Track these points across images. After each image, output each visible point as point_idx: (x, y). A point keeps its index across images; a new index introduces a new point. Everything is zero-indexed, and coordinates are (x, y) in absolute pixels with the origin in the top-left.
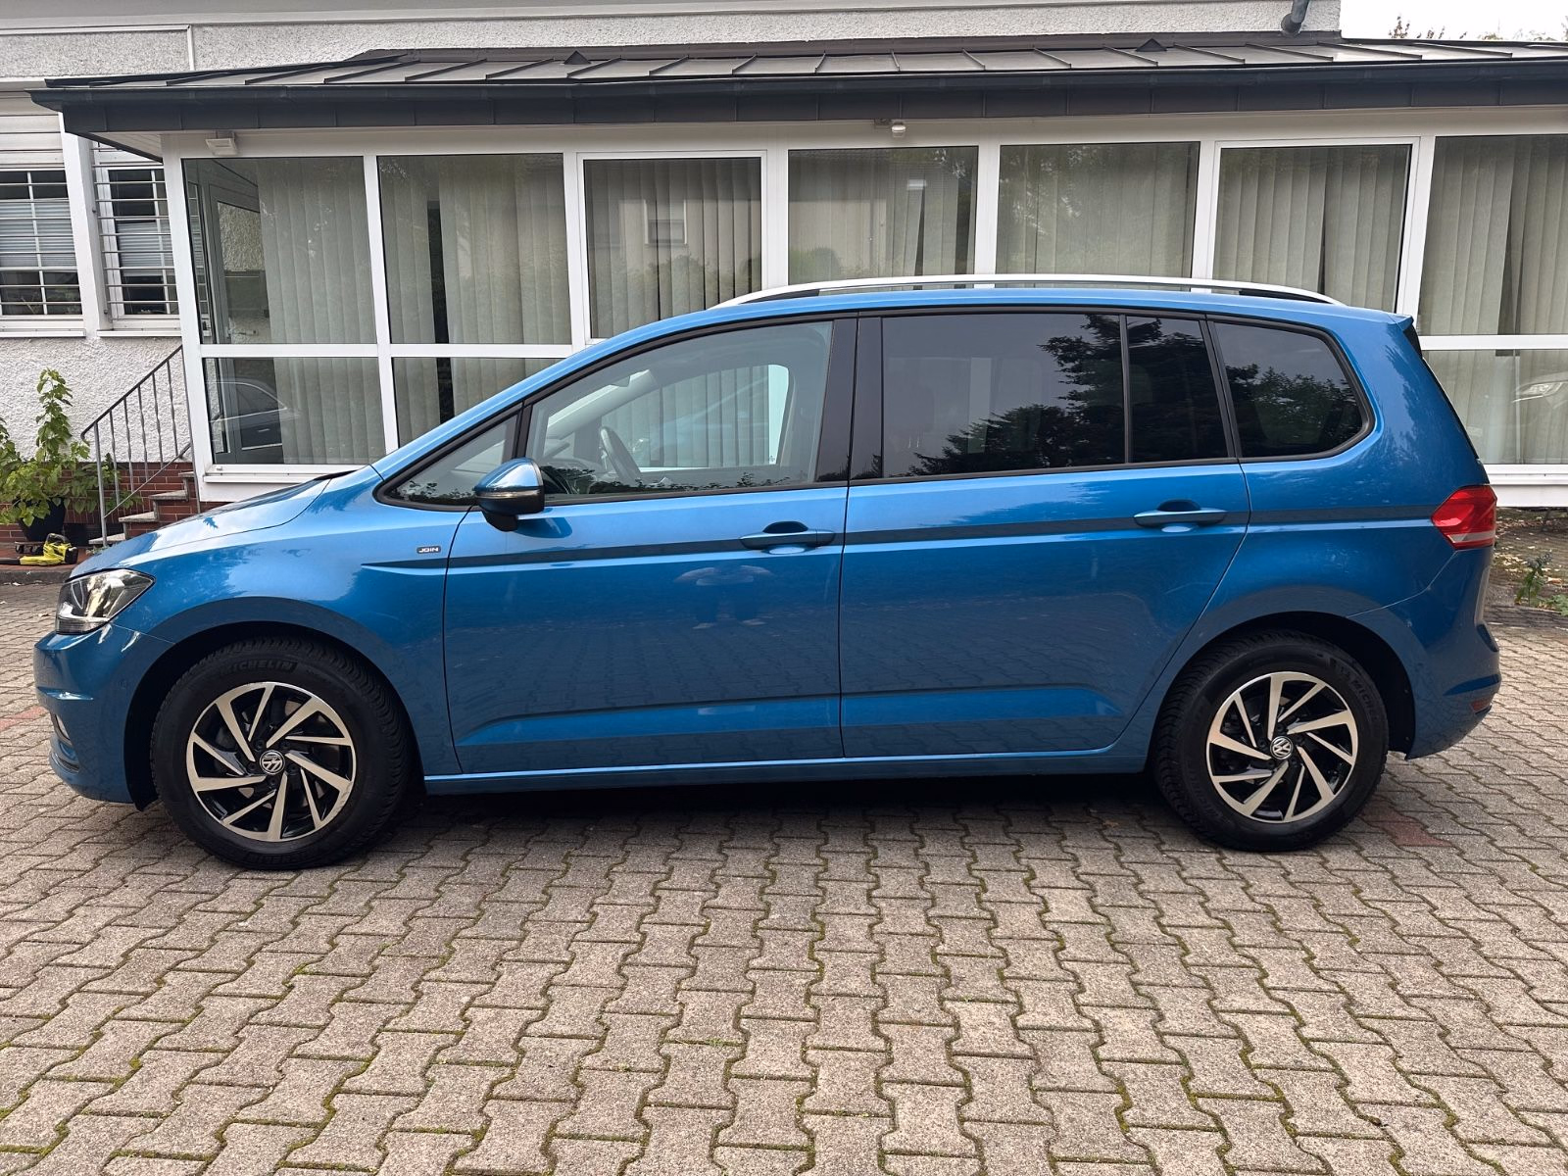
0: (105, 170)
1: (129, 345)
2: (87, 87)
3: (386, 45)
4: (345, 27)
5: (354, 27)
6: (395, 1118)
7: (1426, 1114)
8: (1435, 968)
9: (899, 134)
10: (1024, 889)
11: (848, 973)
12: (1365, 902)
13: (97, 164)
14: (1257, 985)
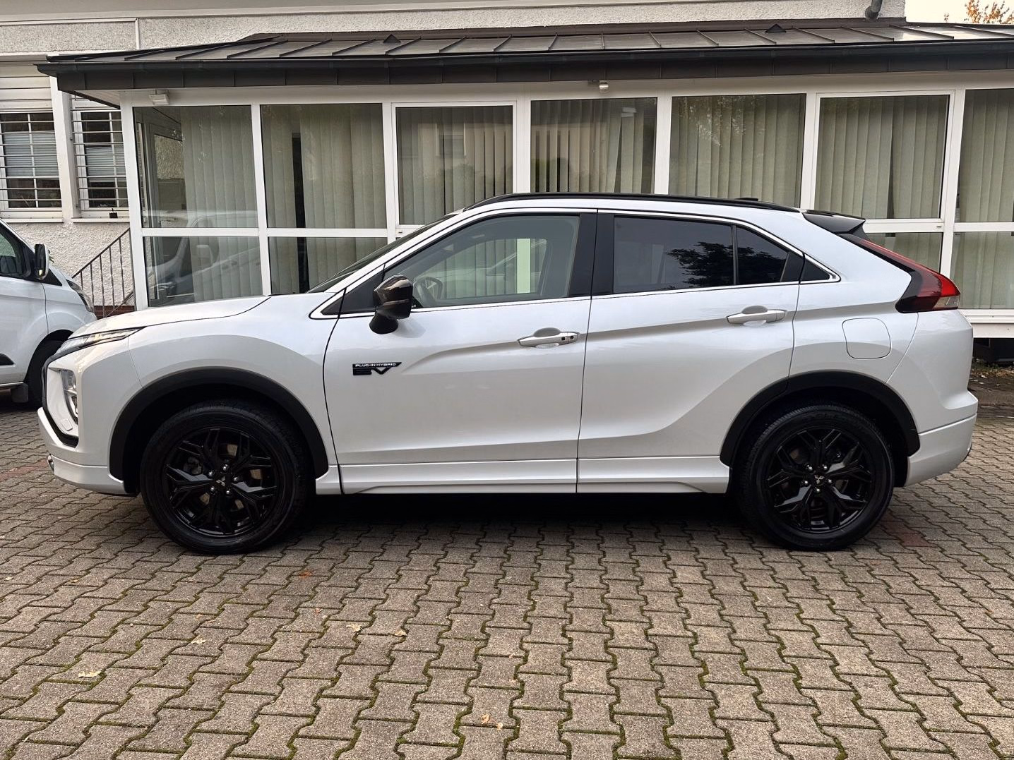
0: (79, 113)
1: (92, 228)
2: (73, 62)
3: (264, 31)
4: (238, 19)
5: (245, 19)
6: (287, 672)
7: (880, 680)
8: (907, 610)
9: (604, 90)
10: (662, 566)
11: (550, 606)
12: (873, 576)
13: (74, 108)
14: (795, 617)
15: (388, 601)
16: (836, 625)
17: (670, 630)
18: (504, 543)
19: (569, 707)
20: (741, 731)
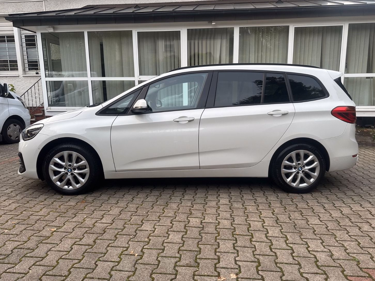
0: (24, 35)
1: (29, 78)
2: (18, 16)
3: (91, 4)
6: (65, 236)
7: (282, 239)
8: (301, 214)
9: (214, 25)
10: (216, 198)
11: (169, 213)
12: (293, 202)
13: (22, 34)
14: (258, 216)
15: (111, 211)
16: (272, 219)
17: (211, 221)
18: (161, 191)
19: (164, 248)
20: (224, 257)
